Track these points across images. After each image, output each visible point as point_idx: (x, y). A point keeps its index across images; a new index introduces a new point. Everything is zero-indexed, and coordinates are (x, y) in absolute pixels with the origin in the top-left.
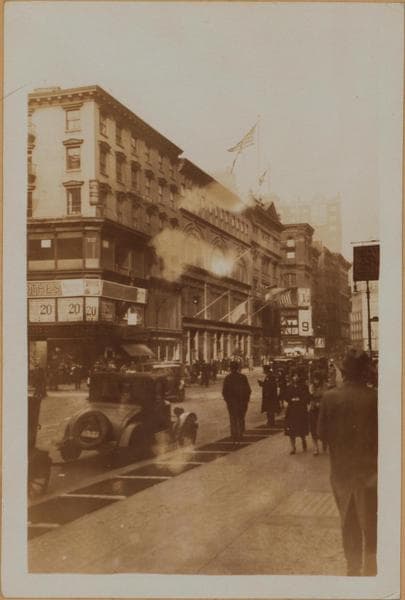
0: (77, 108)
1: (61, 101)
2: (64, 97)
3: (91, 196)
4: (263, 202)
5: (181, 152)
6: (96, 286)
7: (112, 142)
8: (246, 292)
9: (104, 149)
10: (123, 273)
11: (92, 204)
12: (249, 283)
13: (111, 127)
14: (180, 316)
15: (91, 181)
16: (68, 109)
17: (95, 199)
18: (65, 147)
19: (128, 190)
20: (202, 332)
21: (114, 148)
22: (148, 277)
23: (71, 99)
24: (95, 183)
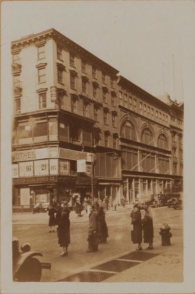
0: (43, 45)
1: (34, 42)
2: (36, 39)
3: (51, 97)
4: (178, 102)
5: (118, 72)
6: (55, 152)
7: (66, 64)
8: (167, 155)
9: (60, 68)
10: (76, 143)
11: (52, 101)
12: (169, 150)
13: (65, 55)
14: (120, 170)
15: (51, 87)
16: (39, 46)
17: (55, 98)
18: (37, 69)
19: (79, 93)
20: (137, 179)
21: (68, 68)
22: (95, 146)
23: (40, 40)
24: (54, 88)
